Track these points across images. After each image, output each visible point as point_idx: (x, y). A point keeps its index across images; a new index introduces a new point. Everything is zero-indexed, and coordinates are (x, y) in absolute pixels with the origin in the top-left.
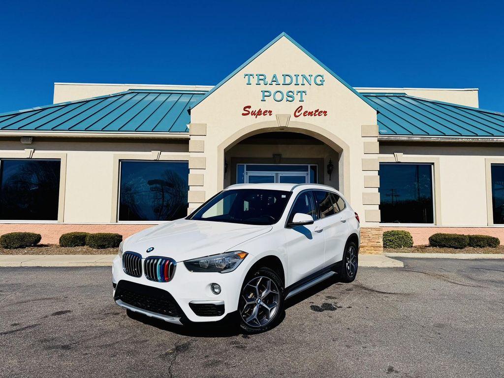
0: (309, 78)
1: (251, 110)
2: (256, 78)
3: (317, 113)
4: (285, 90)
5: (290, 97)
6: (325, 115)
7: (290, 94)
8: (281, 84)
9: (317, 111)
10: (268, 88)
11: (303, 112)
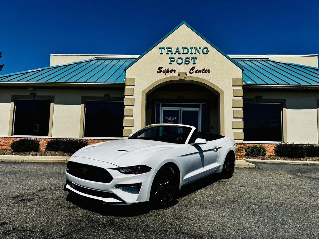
0: (199, 49)
1: (162, 70)
2: (166, 50)
4: (184, 57)
5: (187, 61)
6: (209, 72)
8: (182, 54)
9: (204, 70)
10: (173, 56)
11: (195, 70)
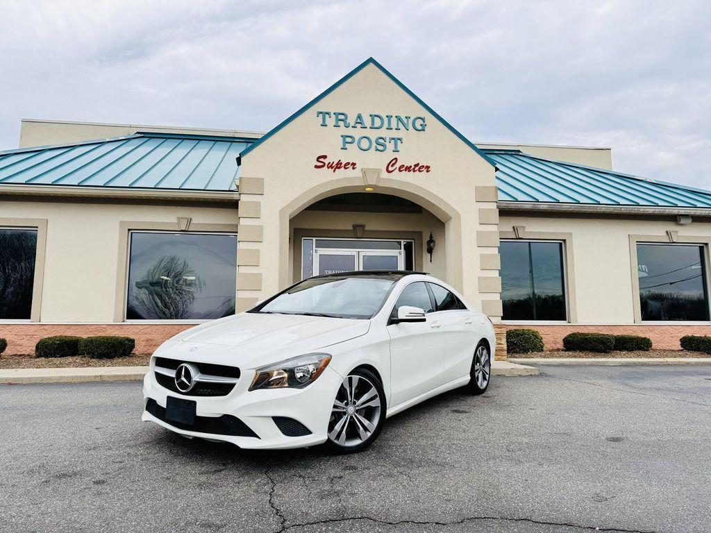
0: (405, 120)
1: (326, 161)
2: (333, 117)
3: (417, 168)
4: (374, 135)
5: (381, 144)
6: (428, 171)
7: (381, 141)
8: (368, 128)
9: (416, 165)
10: (350, 132)
11: (398, 165)
